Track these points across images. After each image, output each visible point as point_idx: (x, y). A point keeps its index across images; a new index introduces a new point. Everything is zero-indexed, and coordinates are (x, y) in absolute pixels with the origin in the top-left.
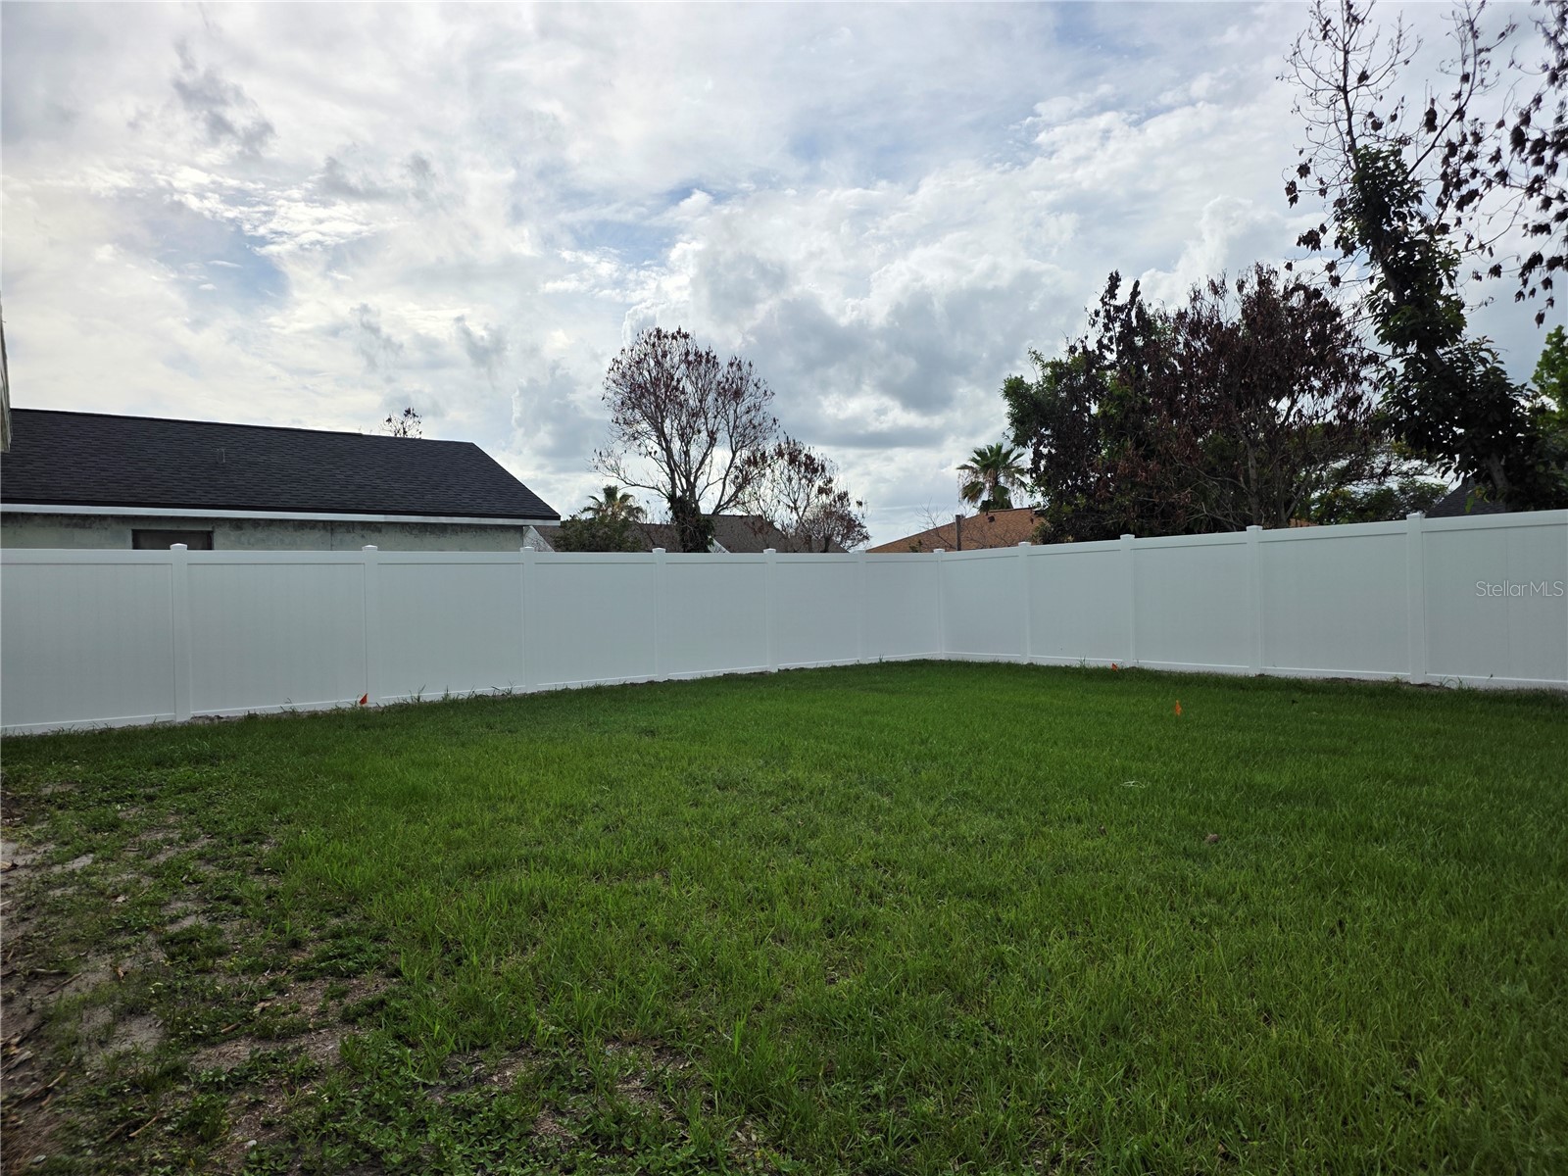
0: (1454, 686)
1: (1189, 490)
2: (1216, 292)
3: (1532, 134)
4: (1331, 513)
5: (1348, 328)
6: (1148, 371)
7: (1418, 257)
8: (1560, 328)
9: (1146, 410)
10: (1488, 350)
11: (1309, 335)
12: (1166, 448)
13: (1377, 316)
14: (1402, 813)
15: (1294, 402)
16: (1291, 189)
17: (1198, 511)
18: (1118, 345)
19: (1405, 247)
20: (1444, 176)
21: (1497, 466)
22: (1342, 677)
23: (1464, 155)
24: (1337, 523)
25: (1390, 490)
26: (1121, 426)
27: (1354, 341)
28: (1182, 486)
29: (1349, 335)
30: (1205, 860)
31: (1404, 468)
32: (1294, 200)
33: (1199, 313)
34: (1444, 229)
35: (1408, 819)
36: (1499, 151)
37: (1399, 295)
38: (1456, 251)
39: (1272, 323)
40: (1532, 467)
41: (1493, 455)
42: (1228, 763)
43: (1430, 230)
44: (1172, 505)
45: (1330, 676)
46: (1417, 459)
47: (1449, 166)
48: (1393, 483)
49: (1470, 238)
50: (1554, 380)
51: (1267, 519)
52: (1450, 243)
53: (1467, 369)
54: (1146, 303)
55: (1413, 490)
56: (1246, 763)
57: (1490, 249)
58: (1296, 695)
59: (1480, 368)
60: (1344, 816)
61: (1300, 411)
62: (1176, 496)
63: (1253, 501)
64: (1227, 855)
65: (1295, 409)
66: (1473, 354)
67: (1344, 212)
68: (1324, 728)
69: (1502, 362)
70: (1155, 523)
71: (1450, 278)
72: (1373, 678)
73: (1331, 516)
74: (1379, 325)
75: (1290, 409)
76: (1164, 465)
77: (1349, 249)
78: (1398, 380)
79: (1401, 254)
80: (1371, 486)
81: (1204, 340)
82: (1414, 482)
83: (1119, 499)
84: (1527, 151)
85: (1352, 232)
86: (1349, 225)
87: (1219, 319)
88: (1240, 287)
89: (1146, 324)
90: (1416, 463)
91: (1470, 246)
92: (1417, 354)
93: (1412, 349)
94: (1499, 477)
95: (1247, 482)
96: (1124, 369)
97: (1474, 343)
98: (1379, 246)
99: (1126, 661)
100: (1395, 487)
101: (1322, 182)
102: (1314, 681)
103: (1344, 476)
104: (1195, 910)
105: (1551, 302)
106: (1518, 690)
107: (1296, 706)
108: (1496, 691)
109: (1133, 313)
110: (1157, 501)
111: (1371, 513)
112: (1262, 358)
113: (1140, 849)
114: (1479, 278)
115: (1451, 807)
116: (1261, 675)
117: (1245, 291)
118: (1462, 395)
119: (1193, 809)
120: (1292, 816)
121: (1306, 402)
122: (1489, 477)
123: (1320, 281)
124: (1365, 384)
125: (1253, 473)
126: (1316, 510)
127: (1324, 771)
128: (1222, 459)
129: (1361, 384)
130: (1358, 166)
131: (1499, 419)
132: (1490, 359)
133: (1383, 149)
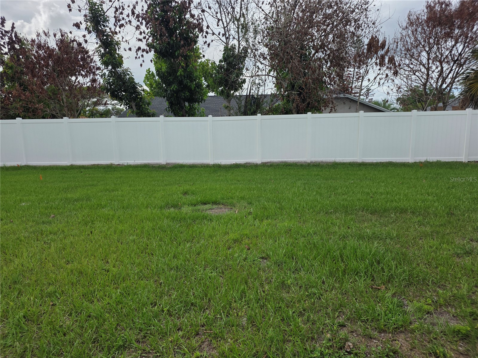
0: (126, 164)
1: (42, 103)
2: (46, 35)
3: (136, 12)
4: (93, 114)
5: (92, 57)
6: (22, 58)
7: (109, 40)
8: (149, 69)
9: (22, 73)
10: (130, 72)
11: (80, 57)
12: (32, 88)
13: (99, 55)
14: (110, 199)
15: (77, 78)
16: (69, 6)
17: (47, 111)
18: (8, 46)
19: (106, 35)
20: (115, 17)
21: (133, 104)
22: (96, 164)
23: (120, 12)
24: (95, 118)
25: (109, 109)
26: (13, 78)
27: (94, 62)
28: (39, 102)
29: (92, 59)
30: (50, 223)
31: (113, 103)
32: (70, 10)
33: (40, 41)
34: (116, 33)
35: (111, 201)
36: (129, 14)
37: (105, 50)
38: (120, 41)
39: (67, 50)
40: (141, 105)
41: (132, 101)
42: (59, 193)
43: (112, 32)
44: (37, 109)
45: (93, 164)
46: (116, 100)
47: (116, 14)
48: (110, 107)
49: (123, 38)
50: (148, 82)
51: (71, 115)
52: (118, 38)
53: (124, 76)
54: (18, 32)
55: (116, 109)
56: (65, 192)
57: (128, 42)
58: (82, 170)
59: (128, 76)
60: (94, 203)
61: (79, 81)
62: (37, 105)
63: (66, 109)
64: (57, 220)
65: (77, 80)
66: (126, 72)
67: (87, 19)
68: (90, 179)
69: (133, 76)
70: (30, 114)
71: (119, 48)
72: (105, 164)
73: (92, 116)
74: (100, 58)
75: (76, 80)
76: (32, 94)
77: (90, 32)
78: (106, 76)
79: (105, 38)
80: (104, 107)
81: (43, 51)
82: (115, 107)
83: (14, 105)
84: (135, 17)
85: (90, 26)
86: (89, 24)
87: (48, 45)
88: (55, 36)
89: (19, 41)
90: (116, 102)
91: (123, 40)
92: (111, 69)
93: (110, 68)
94: (134, 107)
95: (63, 103)
96: (11, 56)
97: (126, 69)
98: (98, 33)
99: (23, 163)
100: (110, 108)
101: (79, 7)
102: (88, 165)
103: (96, 104)
104: (46, 239)
105: (143, 61)
106: (141, 164)
107: (82, 173)
108: (136, 165)
109: (13, 35)
110: (30, 106)
111: (104, 116)
112: (64, 62)
113: (26, 224)
114: (126, 50)
115: (122, 196)
116: (71, 165)
117: (57, 37)
118: (124, 83)
119: (46, 208)
120: (79, 205)
121: (80, 78)
122: (132, 107)
123: (81, 40)
124: (98, 76)
125: (65, 100)
126: (88, 113)
127: (89, 191)
128: (53, 94)
129: (97, 75)
130: (90, 6)
131: (133, 92)
132: (130, 74)
133: (98, 2)
